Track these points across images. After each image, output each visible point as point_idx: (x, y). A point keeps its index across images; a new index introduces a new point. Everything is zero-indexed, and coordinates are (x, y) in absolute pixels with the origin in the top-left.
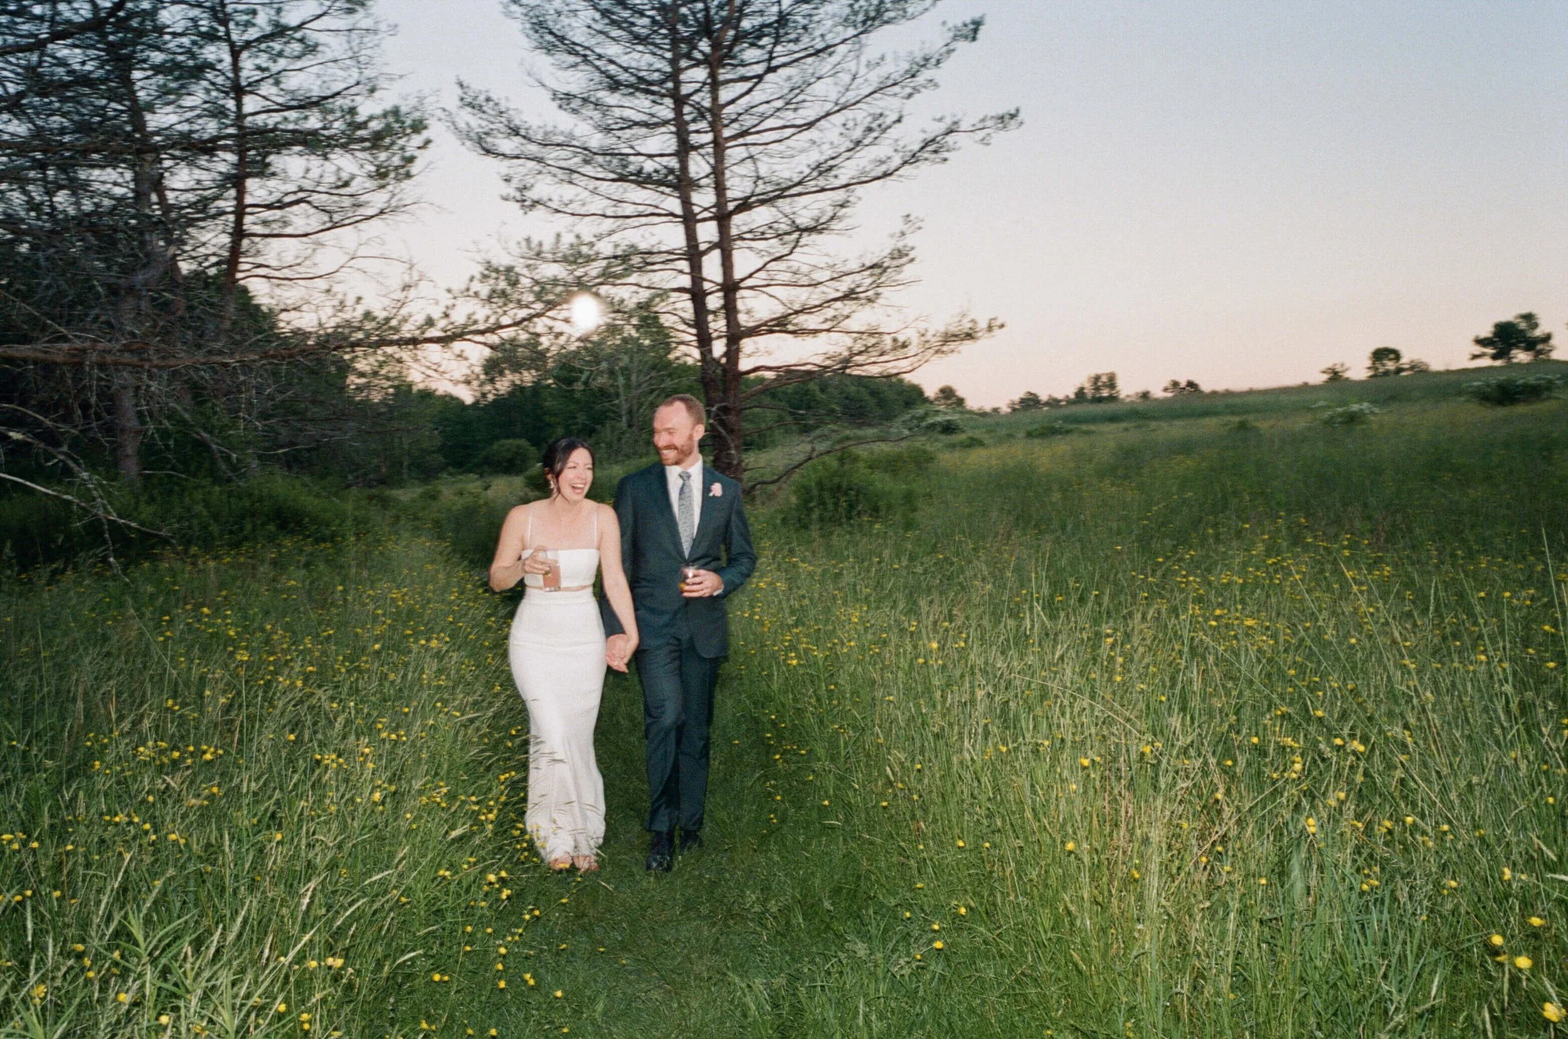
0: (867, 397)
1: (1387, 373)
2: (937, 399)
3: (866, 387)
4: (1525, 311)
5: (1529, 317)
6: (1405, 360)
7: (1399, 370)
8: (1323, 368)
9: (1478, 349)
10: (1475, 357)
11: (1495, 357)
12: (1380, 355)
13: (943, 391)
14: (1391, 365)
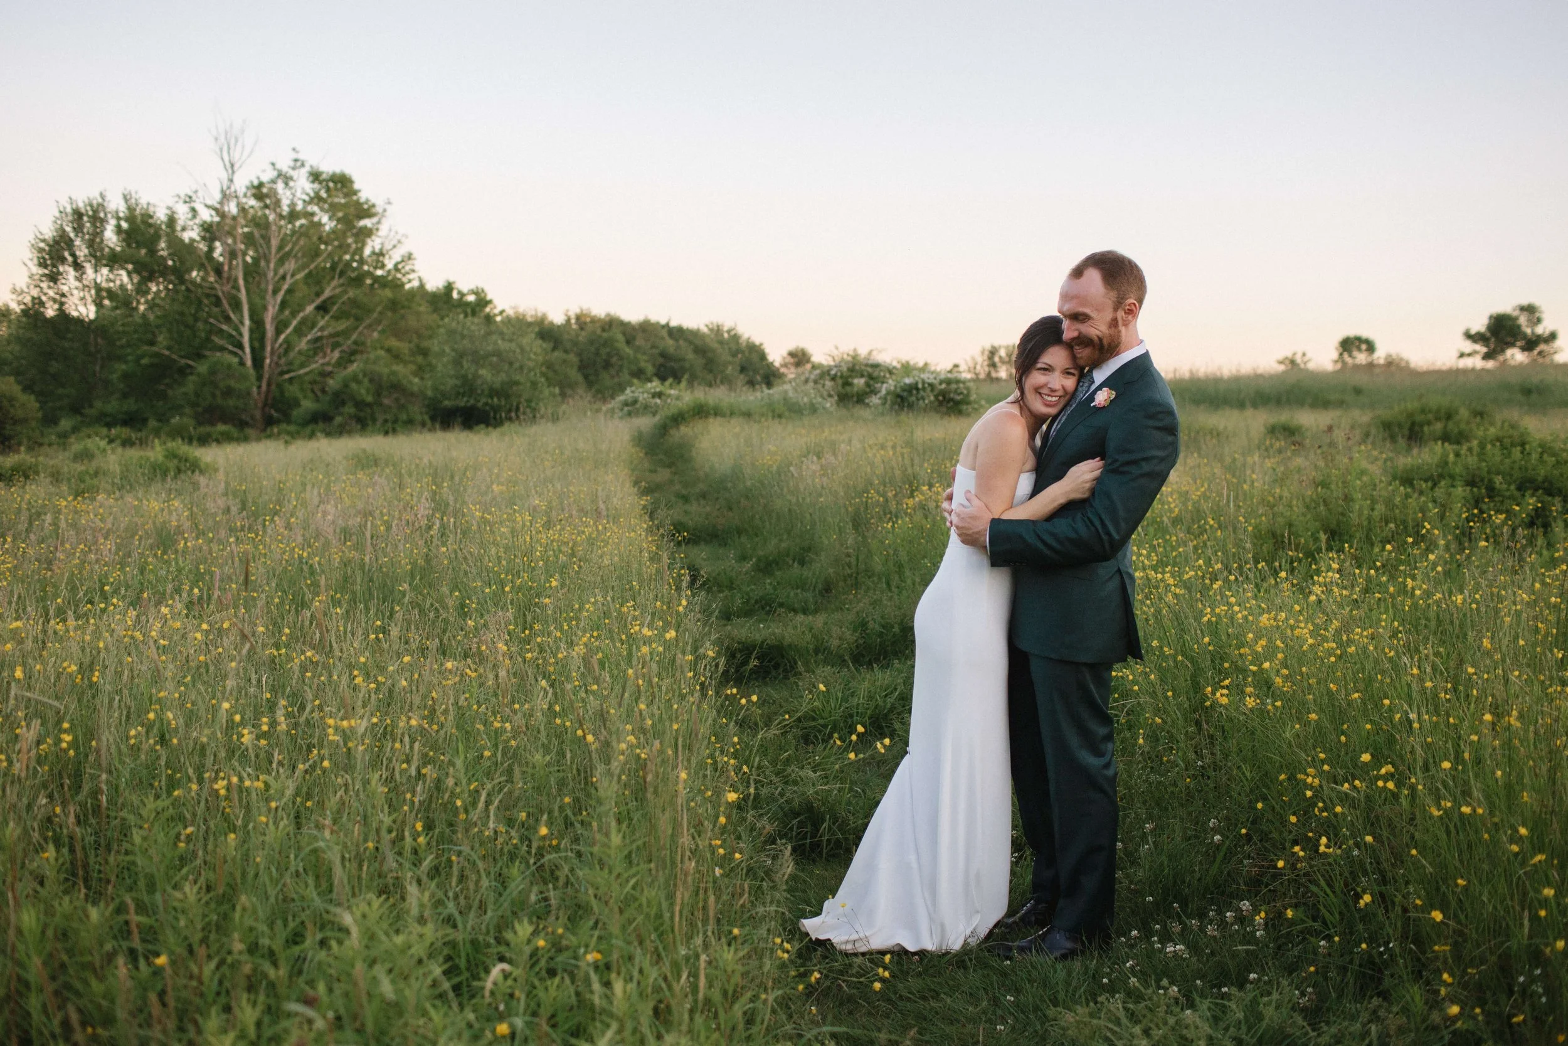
0: (690, 356)
1: (1357, 367)
2: (785, 365)
3: (690, 343)
4: (1525, 302)
5: (1530, 309)
6: (1380, 355)
7: (1371, 365)
8: (1281, 356)
9: (1468, 346)
10: (1462, 355)
11: (1487, 357)
12: (1348, 345)
13: (792, 354)
14: (1361, 358)
